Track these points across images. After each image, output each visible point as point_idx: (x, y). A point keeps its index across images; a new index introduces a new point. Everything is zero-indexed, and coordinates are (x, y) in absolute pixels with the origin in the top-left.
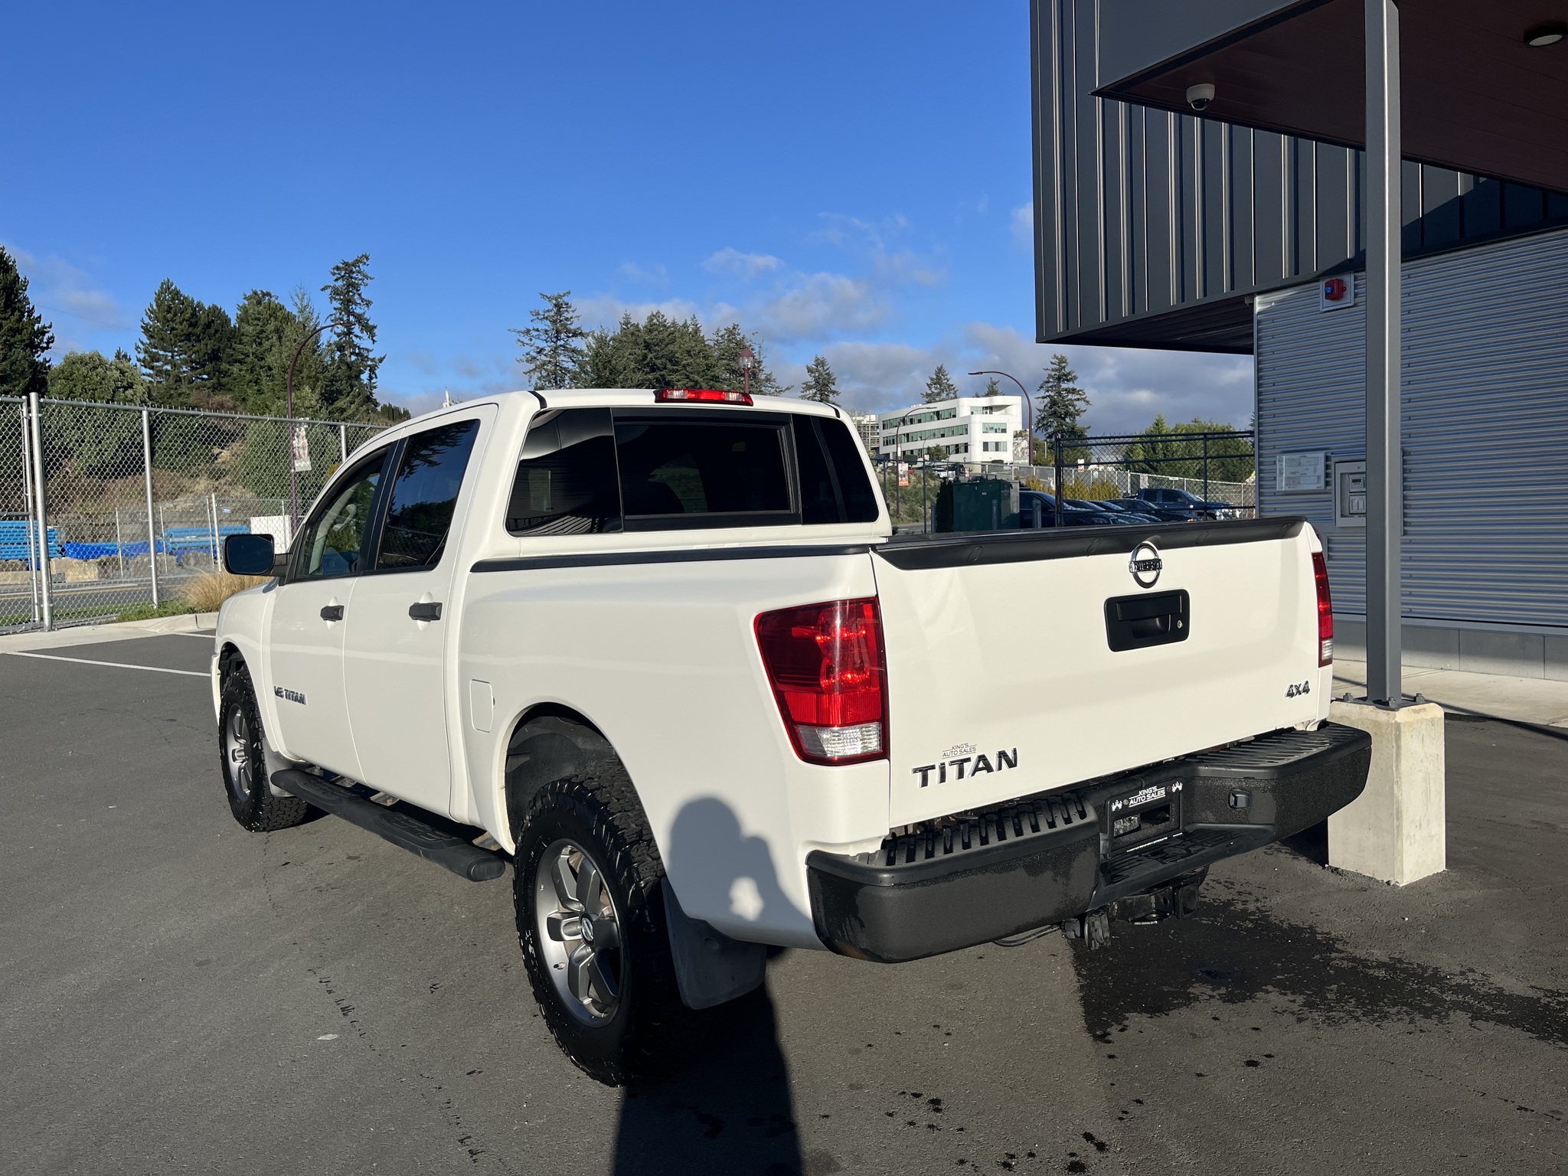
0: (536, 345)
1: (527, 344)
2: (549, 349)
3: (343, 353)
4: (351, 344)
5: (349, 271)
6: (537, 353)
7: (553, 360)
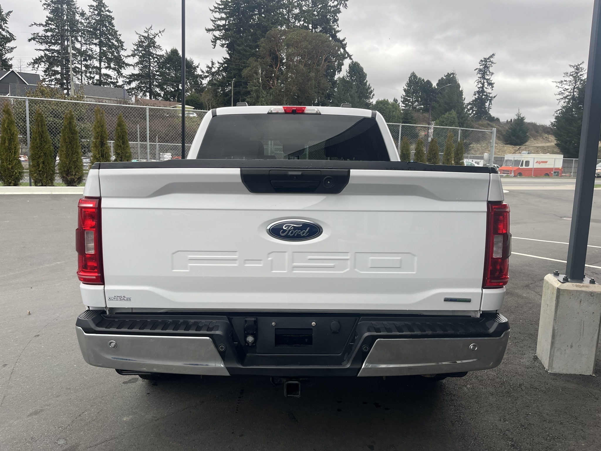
0: (565, 88)
1: (560, 87)
2: (571, 89)
3: (479, 95)
4: (483, 91)
5: (486, 61)
6: (565, 91)
7: (572, 94)
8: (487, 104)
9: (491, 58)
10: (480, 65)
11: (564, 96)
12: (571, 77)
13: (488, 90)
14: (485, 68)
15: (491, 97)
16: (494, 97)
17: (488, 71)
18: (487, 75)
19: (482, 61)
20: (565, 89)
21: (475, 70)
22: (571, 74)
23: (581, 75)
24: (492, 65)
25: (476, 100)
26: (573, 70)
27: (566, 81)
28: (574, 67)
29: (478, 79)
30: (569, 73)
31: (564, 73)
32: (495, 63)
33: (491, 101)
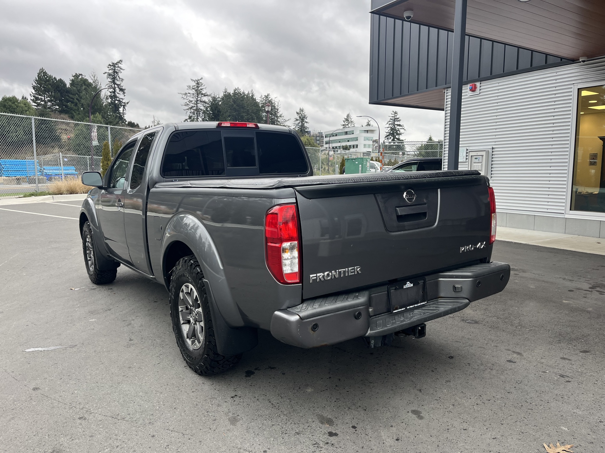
1: (185, 99)
2: (194, 101)
3: (112, 100)
4: (115, 96)
5: (115, 67)
6: (190, 102)
7: (196, 106)
8: (121, 110)
9: (119, 64)
10: (109, 69)
11: (190, 107)
12: (194, 91)
13: (120, 95)
14: (114, 72)
15: (124, 103)
16: (128, 103)
17: (117, 77)
18: (117, 80)
19: (110, 65)
20: (190, 100)
21: (104, 73)
22: (193, 87)
23: (201, 89)
24: (121, 71)
25: (110, 104)
26: (194, 84)
27: (190, 93)
28: (195, 81)
29: (109, 83)
30: (191, 87)
31: (187, 86)
32: (123, 70)
33: (124, 106)
